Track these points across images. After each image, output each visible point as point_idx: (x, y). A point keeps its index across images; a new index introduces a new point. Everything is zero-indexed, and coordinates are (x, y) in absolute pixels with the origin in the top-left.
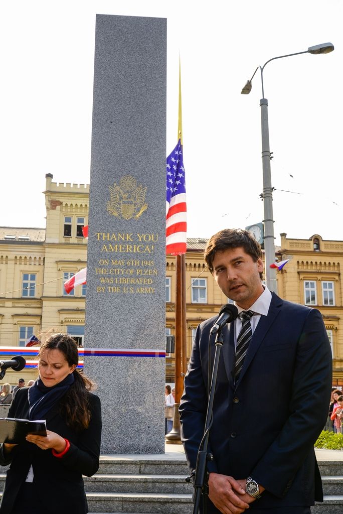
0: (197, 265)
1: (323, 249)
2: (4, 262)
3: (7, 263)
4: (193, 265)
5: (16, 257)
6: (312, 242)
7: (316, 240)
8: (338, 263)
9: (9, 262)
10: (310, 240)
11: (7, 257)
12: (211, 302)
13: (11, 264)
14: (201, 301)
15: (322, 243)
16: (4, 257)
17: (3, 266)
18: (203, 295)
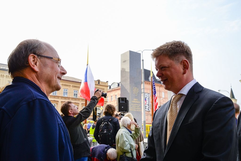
0: (66, 85)
1: (100, 84)
2: (2, 77)
3: (3, 77)
4: (64, 84)
5: (7, 76)
6: (98, 82)
7: (99, 81)
8: (104, 89)
9: (4, 77)
10: (97, 81)
11: (3, 75)
12: (69, 97)
13: (5, 78)
14: (66, 96)
15: (100, 82)
16: (2, 75)
17: (2, 78)
18: (66, 94)
